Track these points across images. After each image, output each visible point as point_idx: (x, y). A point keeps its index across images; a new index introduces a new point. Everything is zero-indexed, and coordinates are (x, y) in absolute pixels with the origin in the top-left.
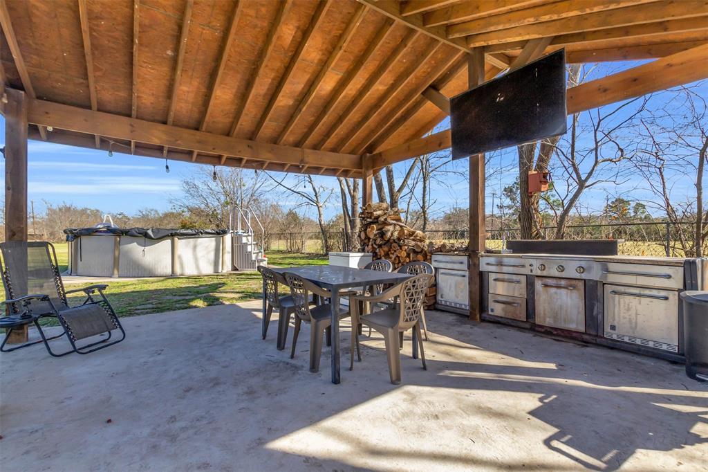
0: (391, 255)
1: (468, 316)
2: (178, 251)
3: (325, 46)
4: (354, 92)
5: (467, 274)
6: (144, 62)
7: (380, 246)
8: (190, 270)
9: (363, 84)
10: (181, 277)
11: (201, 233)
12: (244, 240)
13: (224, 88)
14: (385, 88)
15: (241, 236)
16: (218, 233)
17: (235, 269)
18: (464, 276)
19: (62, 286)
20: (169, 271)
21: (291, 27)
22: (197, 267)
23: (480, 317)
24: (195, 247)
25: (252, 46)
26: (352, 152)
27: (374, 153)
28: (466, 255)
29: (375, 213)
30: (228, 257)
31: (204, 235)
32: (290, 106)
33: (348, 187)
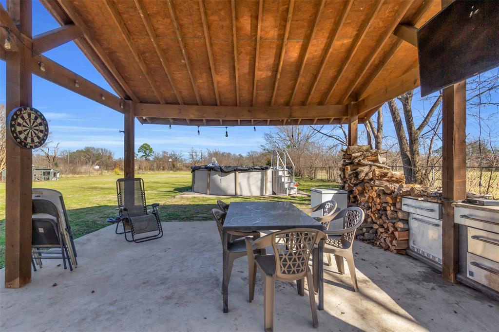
0: (365, 194)
1: (440, 272)
2: (238, 181)
3: (278, 23)
4: (320, 52)
5: (441, 223)
6: (174, 71)
7: (356, 185)
8: (246, 193)
9: (326, 43)
10: (242, 196)
11: (252, 169)
12: (280, 173)
13: (221, 75)
14: (351, 40)
15: (278, 171)
16: (263, 169)
17: (274, 193)
18: (437, 225)
19: (145, 202)
20: (234, 193)
21: (247, 18)
22: (250, 191)
23: (455, 277)
24: (249, 178)
25: (226, 41)
26: (338, 103)
27: (360, 100)
28: (437, 203)
29: (353, 155)
30: (269, 185)
31: (254, 170)
32: (270, 77)
33: (372, 128)
